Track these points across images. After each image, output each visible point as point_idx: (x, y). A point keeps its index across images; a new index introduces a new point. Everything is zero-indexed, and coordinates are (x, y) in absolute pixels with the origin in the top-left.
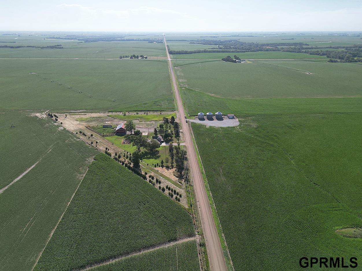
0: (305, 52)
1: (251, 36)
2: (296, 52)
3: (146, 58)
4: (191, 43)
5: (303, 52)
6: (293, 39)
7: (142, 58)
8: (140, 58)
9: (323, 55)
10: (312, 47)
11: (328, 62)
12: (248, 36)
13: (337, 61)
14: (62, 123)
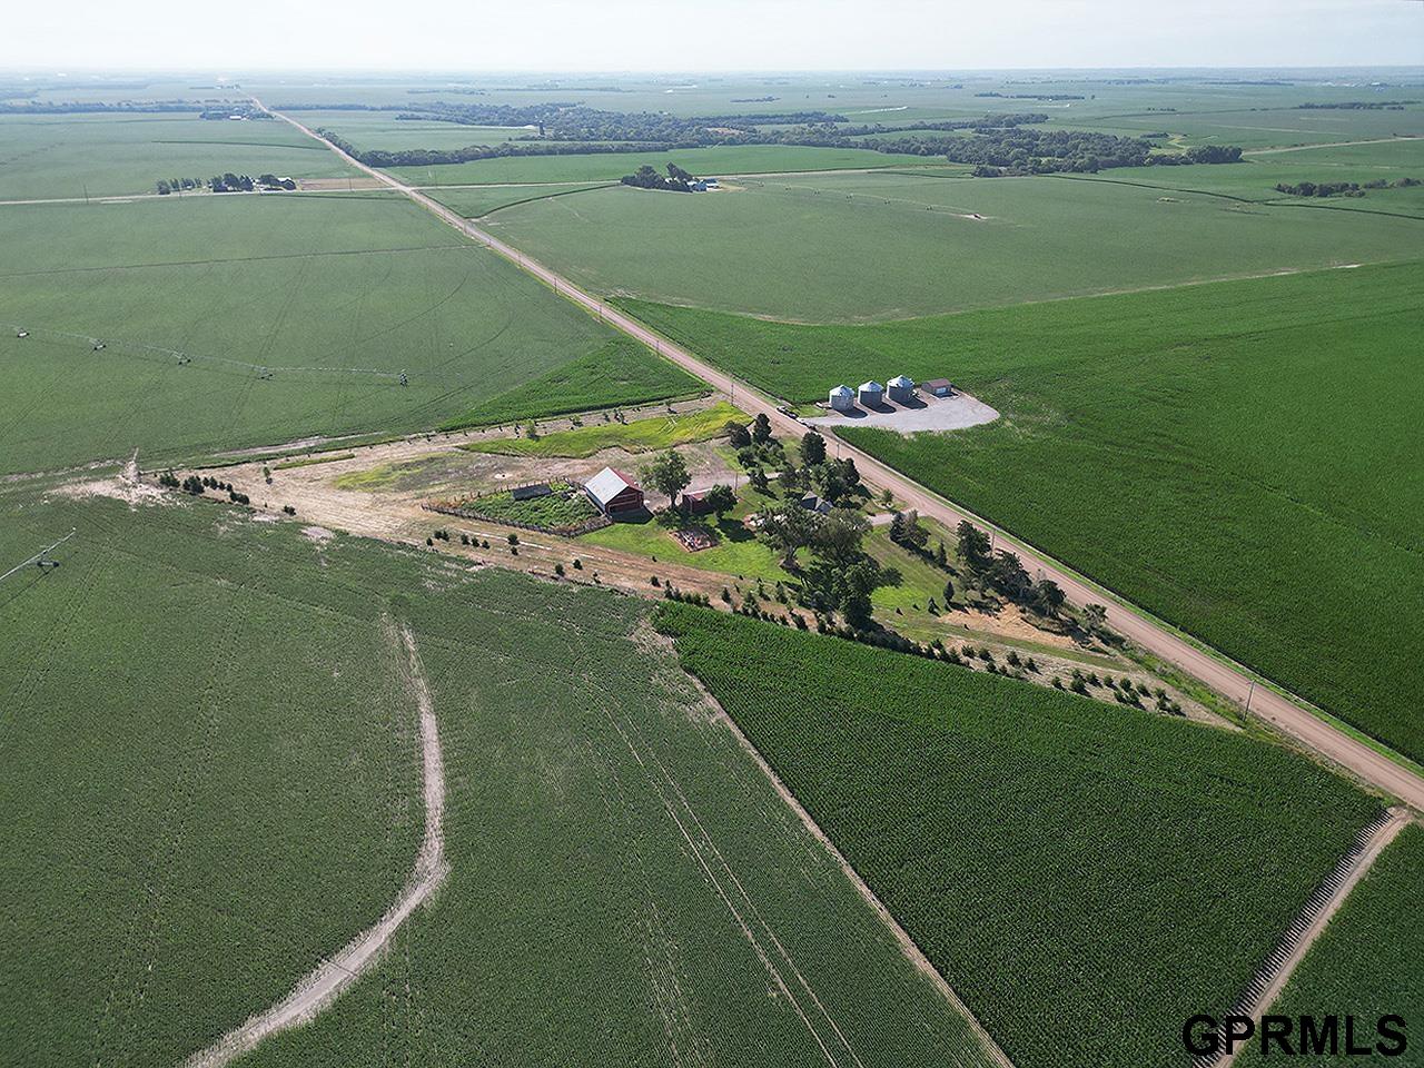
0: (867, 146)
1: (612, 89)
2: (833, 146)
3: (290, 186)
4: (401, 118)
5: (856, 145)
6: (770, 99)
7: (268, 186)
8: (260, 189)
9: (929, 154)
10: (866, 127)
11: (974, 175)
12: (601, 90)
13: (1000, 171)
14: (290, 511)
